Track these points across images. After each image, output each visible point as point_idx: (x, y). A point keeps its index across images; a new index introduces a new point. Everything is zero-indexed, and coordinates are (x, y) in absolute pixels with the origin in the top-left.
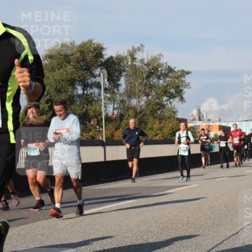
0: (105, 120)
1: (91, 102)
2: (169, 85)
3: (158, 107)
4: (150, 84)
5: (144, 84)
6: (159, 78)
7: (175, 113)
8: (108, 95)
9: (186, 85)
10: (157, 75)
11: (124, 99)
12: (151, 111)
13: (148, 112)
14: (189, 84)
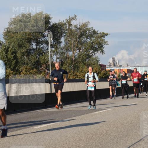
0: (51, 66)
1: (42, 54)
2: (94, 42)
3: (86, 57)
4: (81, 42)
5: (77, 41)
6: (87, 38)
7: (98, 61)
8: (53, 49)
9: (105, 43)
10: (86, 36)
11: (64, 52)
12: (81, 60)
13: (80, 60)
14: (107, 42)
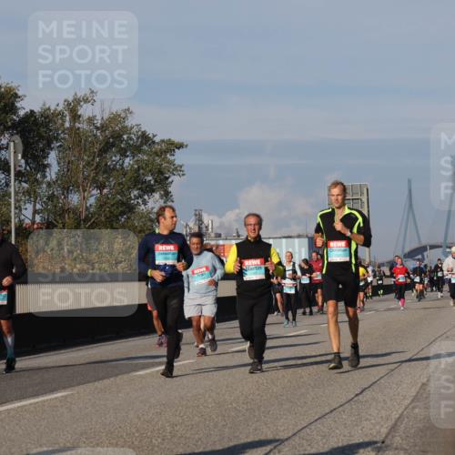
2: (142, 168)
3: (121, 209)
4: (106, 165)
5: (95, 164)
6: (123, 154)
8: (25, 186)
9: (176, 169)
10: (122, 149)
11: (56, 193)
12: (106, 218)
13: (103, 219)
14: (181, 167)
